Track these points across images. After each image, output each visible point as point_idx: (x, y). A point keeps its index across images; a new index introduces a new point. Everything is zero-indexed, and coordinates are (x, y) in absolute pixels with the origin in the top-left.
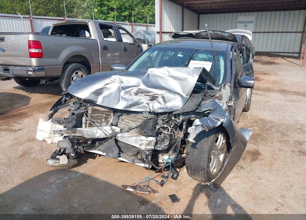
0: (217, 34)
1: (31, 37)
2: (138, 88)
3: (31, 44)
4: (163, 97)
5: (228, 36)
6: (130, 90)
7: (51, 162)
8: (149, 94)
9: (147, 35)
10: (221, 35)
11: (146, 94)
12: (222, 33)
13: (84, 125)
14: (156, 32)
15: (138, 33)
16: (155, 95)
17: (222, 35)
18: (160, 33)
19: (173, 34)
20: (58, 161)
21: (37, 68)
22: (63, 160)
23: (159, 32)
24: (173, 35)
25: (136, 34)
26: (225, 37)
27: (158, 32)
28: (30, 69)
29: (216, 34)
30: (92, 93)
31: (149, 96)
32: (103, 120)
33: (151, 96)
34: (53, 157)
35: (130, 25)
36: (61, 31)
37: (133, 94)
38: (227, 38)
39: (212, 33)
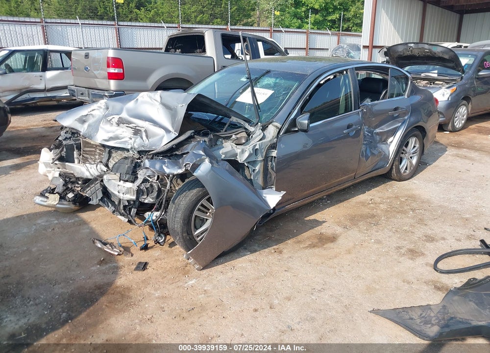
0: (422, 48)
1: (111, 54)
2: (118, 116)
3: (110, 62)
4: (146, 131)
5: (443, 52)
6: (111, 119)
7: (38, 199)
8: (130, 126)
9: (353, 51)
10: (429, 49)
11: (128, 125)
12: (430, 47)
13: (76, 161)
14: (362, 46)
15: (339, 49)
16: (137, 128)
17: (430, 51)
18: (370, 47)
19: (385, 50)
20: (45, 200)
21: (114, 92)
22: (54, 200)
23: (368, 46)
24: (385, 52)
25: (336, 50)
26: (437, 53)
27: (365, 47)
28: (106, 94)
29: (420, 48)
30: (76, 120)
31: (132, 128)
32: (97, 157)
33: (133, 128)
34: (42, 195)
35: (333, 34)
36: (180, 45)
37: (114, 124)
38: (441, 55)
39: (414, 47)
